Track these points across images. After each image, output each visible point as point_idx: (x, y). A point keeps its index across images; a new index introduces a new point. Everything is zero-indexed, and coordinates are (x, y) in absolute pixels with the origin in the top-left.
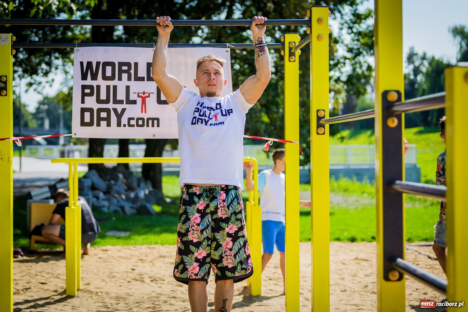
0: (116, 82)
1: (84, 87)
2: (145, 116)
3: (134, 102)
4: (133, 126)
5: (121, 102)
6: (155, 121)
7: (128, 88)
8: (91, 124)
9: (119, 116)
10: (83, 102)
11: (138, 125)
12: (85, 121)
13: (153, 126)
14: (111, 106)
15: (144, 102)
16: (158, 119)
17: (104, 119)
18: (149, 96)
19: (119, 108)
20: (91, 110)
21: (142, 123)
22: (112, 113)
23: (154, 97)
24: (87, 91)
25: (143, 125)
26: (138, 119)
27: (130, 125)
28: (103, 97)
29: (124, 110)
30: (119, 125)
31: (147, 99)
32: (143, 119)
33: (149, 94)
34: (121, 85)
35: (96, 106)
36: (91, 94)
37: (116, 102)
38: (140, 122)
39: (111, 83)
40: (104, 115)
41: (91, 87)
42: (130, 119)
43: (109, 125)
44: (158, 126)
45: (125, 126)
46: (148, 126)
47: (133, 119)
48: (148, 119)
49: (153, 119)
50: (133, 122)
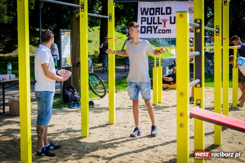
0: (154, 16)
1: (142, 18)
2: (165, 29)
3: (161, 23)
4: (161, 33)
5: (156, 24)
6: (169, 31)
7: (159, 18)
8: (144, 32)
9: (155, 29)
10: (142, 24)
11: (162, 33)
12: (142, 31)
13: (168, 33)
14: (152, 25)
15: (165, 23)
16: (170, 30)
17: (149, 31)
18: (167, 21)
19: (155, 26)
20: (145, 27)
21: (164, 32)
22: (153, 28)
23: (169, 21)
24: (144, 19)
25: (164, 33)
26: (162, 30)
27: (159, 33)
28: (150, 22)
29: (157, 27)
30: (155, 33)
31: (166, 22)
32: (164, 30)
33: (167, 20)
34: (156, 17)
35: (147, 26)
36: (145, 21)
37: (154, 23)
38: (163, 32)
39: (153, 16)
40: (149, 29)
41: (145, 18)
42: (159, 30)
43: (151, 33)
44: (170, 33)
45: (157, 33)
46: (166, 33)
47: (161, 30)
48: (166, 30)
49: (168, 30)
50: (160, 32)
